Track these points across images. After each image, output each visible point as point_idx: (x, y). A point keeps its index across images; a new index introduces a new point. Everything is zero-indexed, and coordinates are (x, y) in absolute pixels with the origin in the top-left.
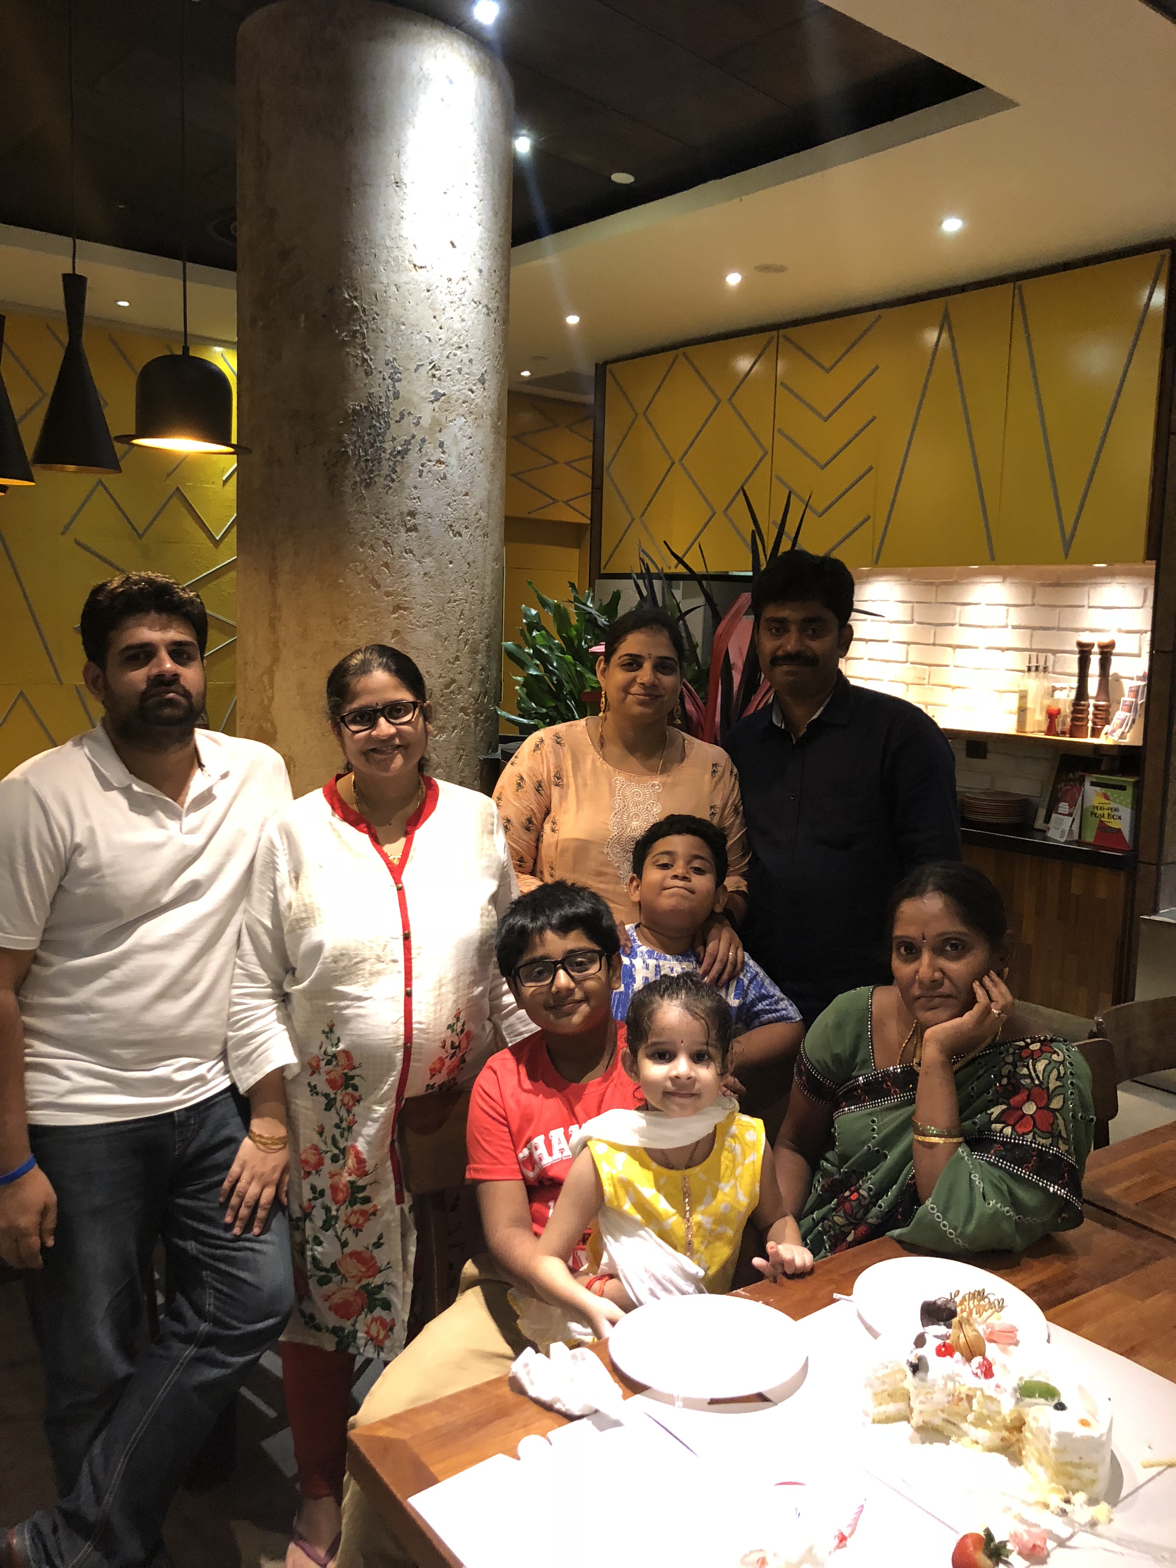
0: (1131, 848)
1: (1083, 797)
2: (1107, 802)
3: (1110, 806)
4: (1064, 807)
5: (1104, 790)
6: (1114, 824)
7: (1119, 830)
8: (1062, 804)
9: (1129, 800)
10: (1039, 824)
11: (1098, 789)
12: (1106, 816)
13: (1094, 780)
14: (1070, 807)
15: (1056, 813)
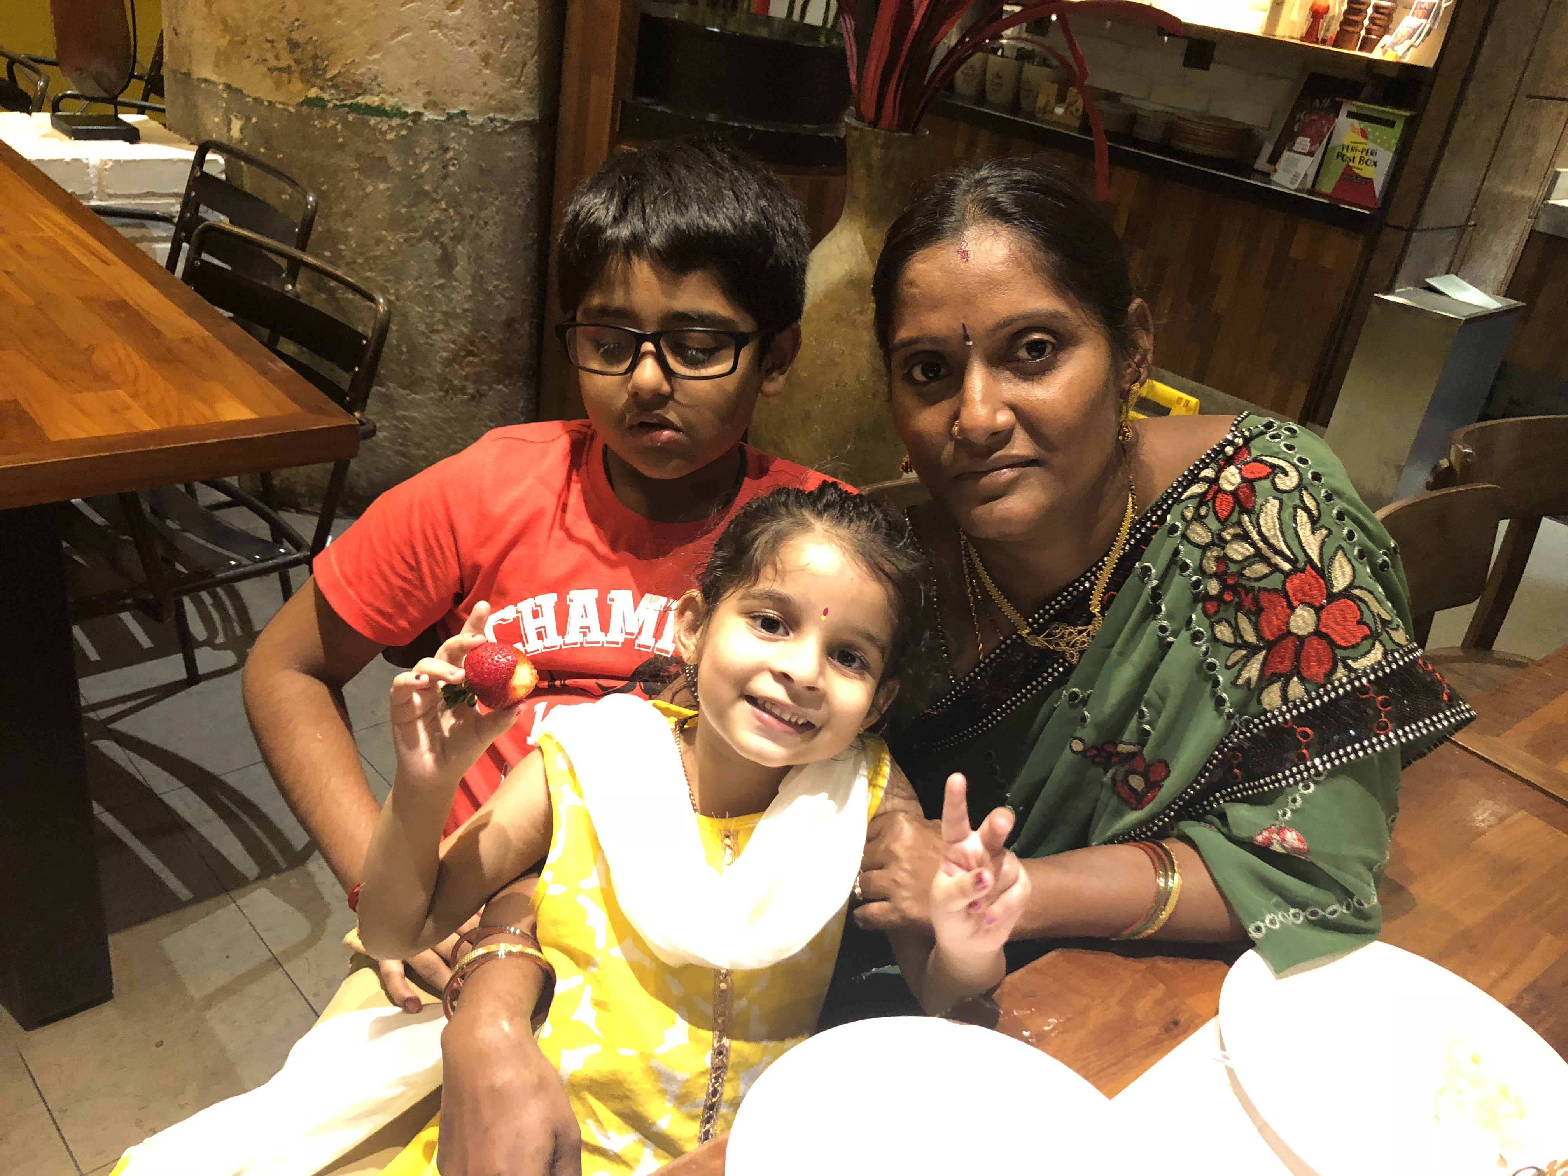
0: (1379, 205)
1: (1332, 133)
2: (1363, 140)
3: (1366, 147)
4: (1303, 143)
5: (1364, 125)
6: (1366, 172)
7: (1370, 181)
8: (1300, 139)
9: (1394, 141)
10: (1261, 164)
11: (1356, 123)
12: (1357, 160)
13: (1354, 109)
14: (1313, 143)
15: (1290, 150)
